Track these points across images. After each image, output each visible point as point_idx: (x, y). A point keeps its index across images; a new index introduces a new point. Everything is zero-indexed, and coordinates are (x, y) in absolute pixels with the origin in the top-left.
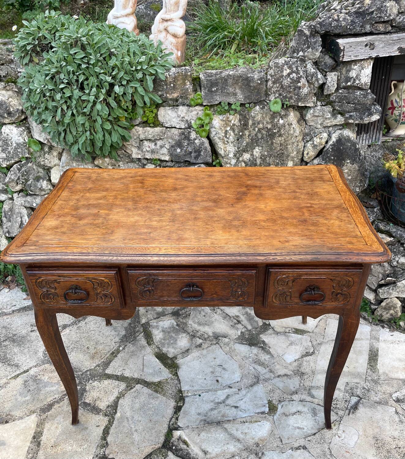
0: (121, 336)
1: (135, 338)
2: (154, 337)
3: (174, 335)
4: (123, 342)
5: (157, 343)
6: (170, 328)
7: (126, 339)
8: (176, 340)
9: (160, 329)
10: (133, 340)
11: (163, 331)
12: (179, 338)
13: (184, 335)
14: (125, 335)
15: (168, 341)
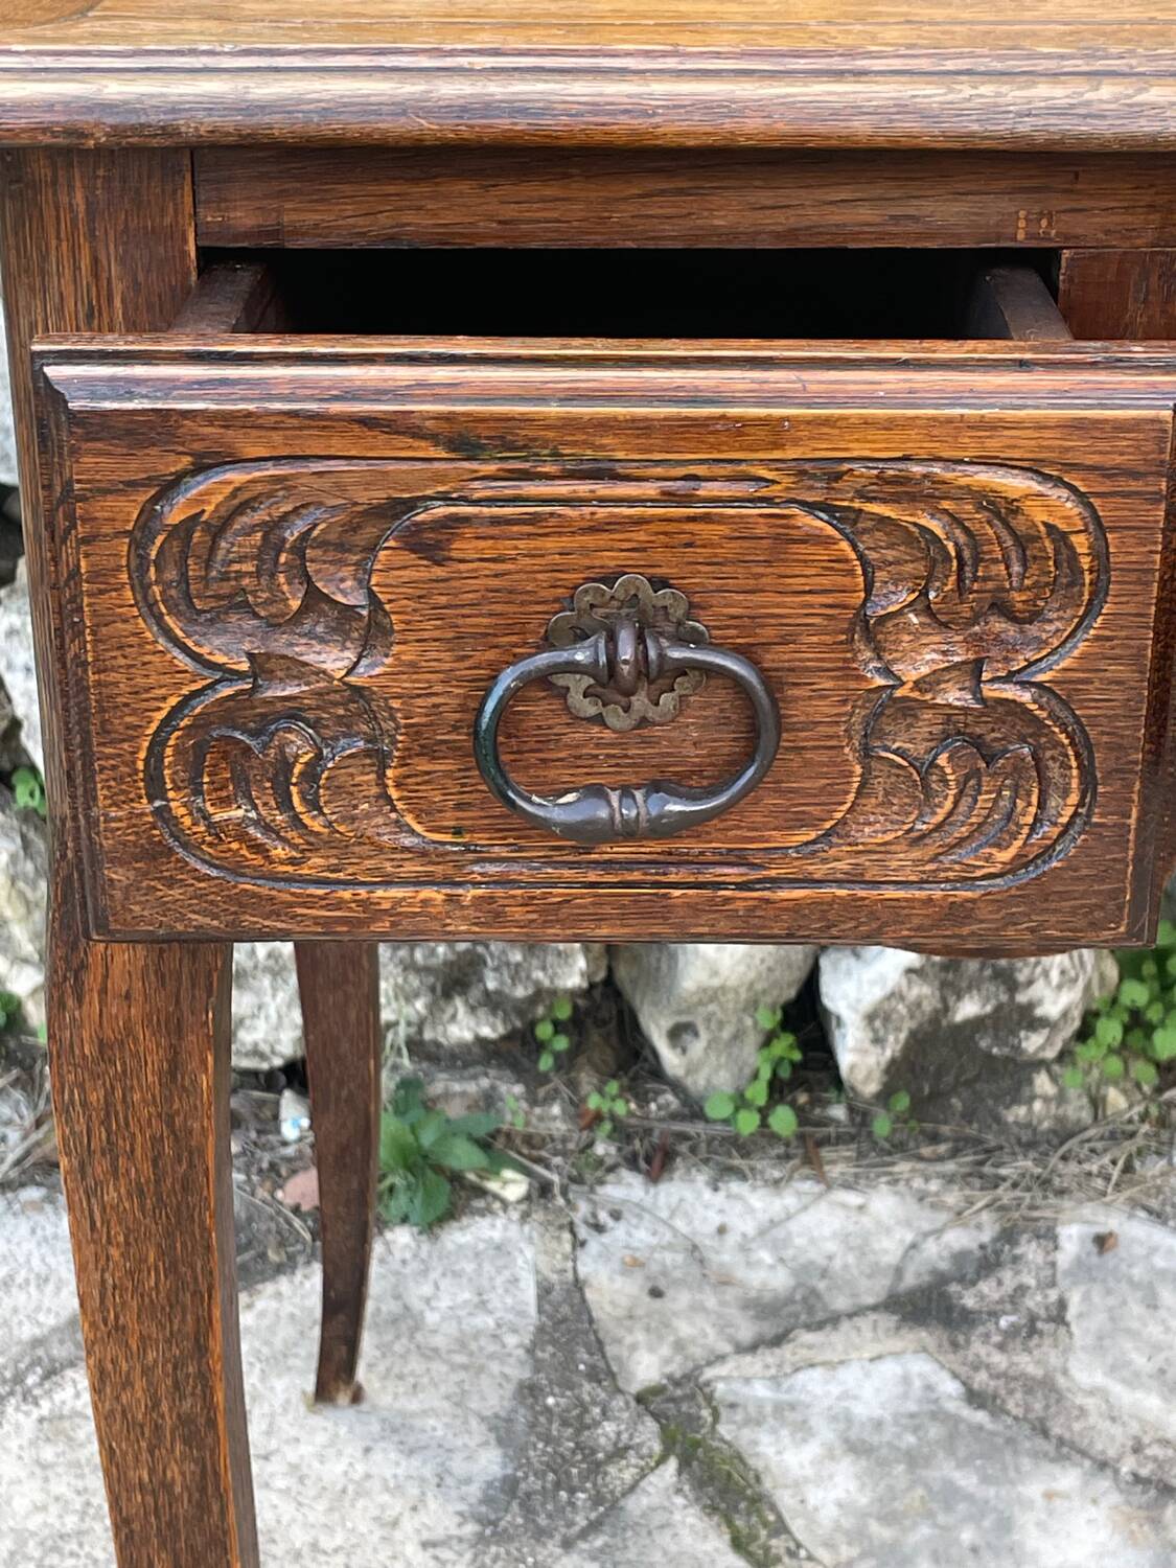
0: (474, 1491)
1: (609, 1508)
2: (785, 1500)
3: (967, 1480)
4: (502, 1537)
5: (829, 1545)
6: (914, 1422)
7: (528, 1510)
8: (1005, 1525)
9: (826, 1433)
10: (594, 1527)
11: (856, 1448)
12: (1027, 1504)
13: (1068, 1479)
14: (510, 1486)
15: (925, 1530)
